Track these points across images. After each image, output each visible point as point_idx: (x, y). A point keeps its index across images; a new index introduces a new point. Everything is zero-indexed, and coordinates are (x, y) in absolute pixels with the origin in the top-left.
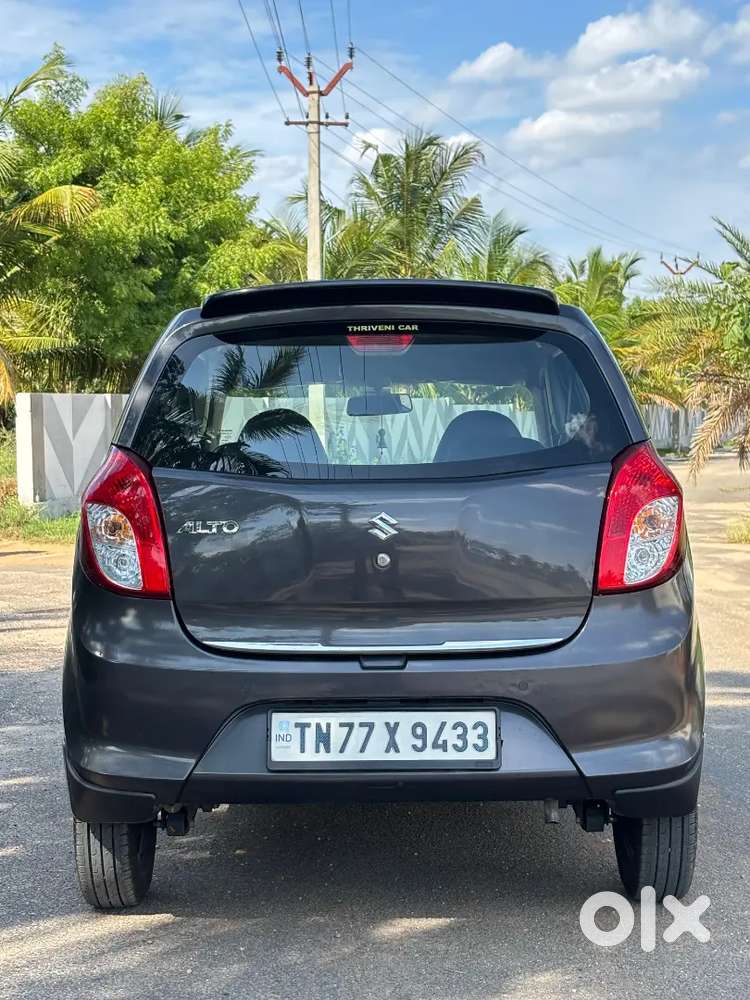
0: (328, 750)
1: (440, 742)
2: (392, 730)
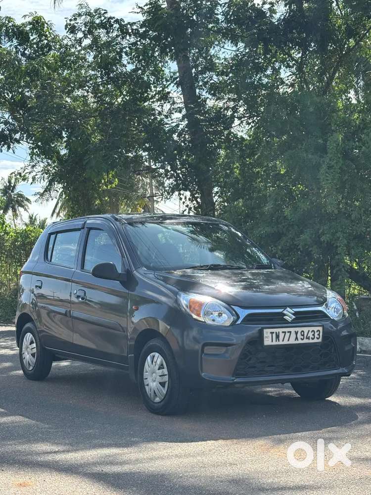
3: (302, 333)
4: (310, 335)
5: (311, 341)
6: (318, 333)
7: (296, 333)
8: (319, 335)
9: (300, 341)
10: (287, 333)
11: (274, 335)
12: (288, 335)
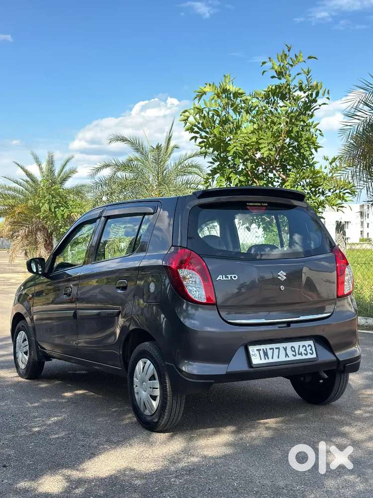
0: (268, 358)
1: (300, 353)
2: (285, 349)
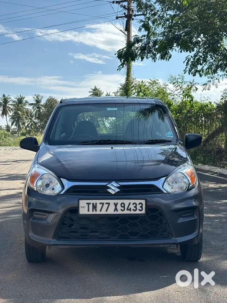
3: (123, 205)
4: (132, 207)
5: (132, 212)
6: (141, 205)
7: (116, 205)
8: (141, 207)
9: (119, 212)
10: (105, 204)
11: (91, 206)
12: (106, 206)
